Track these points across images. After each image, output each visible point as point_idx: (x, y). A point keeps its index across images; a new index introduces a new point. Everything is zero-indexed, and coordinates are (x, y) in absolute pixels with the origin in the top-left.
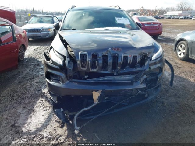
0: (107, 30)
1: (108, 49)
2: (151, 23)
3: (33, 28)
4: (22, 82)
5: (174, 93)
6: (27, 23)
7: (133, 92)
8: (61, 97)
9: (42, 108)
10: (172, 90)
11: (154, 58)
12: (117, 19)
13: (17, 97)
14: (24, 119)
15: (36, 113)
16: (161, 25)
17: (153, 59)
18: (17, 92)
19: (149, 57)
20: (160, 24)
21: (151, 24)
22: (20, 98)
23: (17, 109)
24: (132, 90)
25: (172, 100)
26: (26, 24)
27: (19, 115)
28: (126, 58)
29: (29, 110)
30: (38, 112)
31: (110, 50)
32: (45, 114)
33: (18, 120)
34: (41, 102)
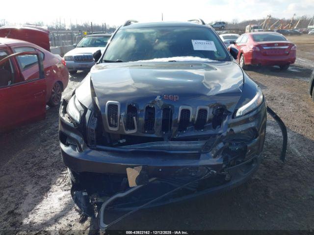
0: (172, 61)
1: (156, 97)
2: (276, 43)
3: (82, 55)
4: (46, 141)
5: (292, 172)
6: (75, 47)
7: (199, 171)
8: (78, 174)
9: (62, 185)
10: (290, 167)
11: (240, 113)
12: (194, 42)
13: (31, 165)
14: (30, 202)
15: (51, 193)
16: (293, 47)
17: (238, 114)
18: (34, 157)
19: (230, 112)
20: (291, 45)
21: (274, 46)
22: (34, 168)
23: (25, 186)
24: (197, 168)
25: (286, 184)
26: (73, 49)
27: (26, 195)
28: (186, 113)
29: (42, 188)
30: (54, 193)
31: (158, 98)
32: (64, 196)
33: (21, 203)
34: (64, 175)
